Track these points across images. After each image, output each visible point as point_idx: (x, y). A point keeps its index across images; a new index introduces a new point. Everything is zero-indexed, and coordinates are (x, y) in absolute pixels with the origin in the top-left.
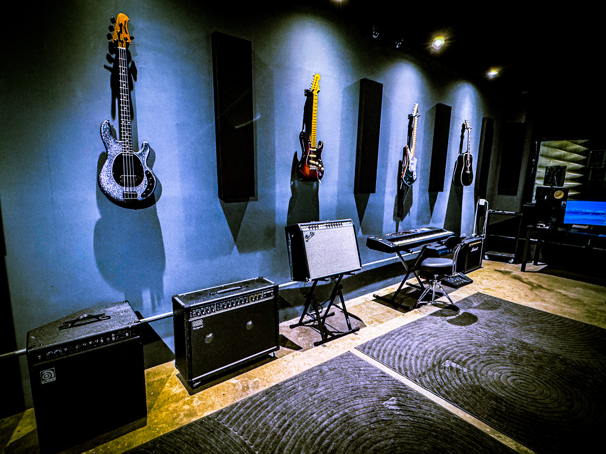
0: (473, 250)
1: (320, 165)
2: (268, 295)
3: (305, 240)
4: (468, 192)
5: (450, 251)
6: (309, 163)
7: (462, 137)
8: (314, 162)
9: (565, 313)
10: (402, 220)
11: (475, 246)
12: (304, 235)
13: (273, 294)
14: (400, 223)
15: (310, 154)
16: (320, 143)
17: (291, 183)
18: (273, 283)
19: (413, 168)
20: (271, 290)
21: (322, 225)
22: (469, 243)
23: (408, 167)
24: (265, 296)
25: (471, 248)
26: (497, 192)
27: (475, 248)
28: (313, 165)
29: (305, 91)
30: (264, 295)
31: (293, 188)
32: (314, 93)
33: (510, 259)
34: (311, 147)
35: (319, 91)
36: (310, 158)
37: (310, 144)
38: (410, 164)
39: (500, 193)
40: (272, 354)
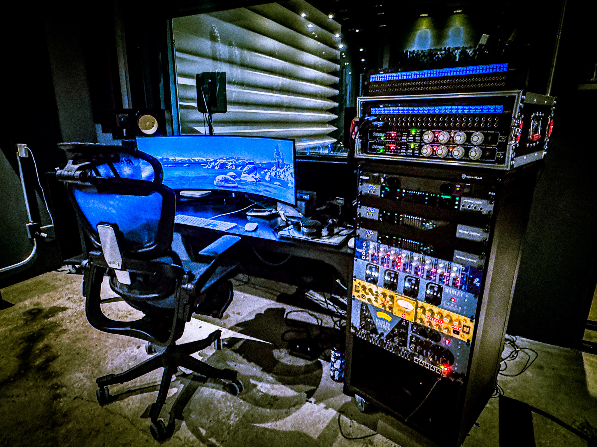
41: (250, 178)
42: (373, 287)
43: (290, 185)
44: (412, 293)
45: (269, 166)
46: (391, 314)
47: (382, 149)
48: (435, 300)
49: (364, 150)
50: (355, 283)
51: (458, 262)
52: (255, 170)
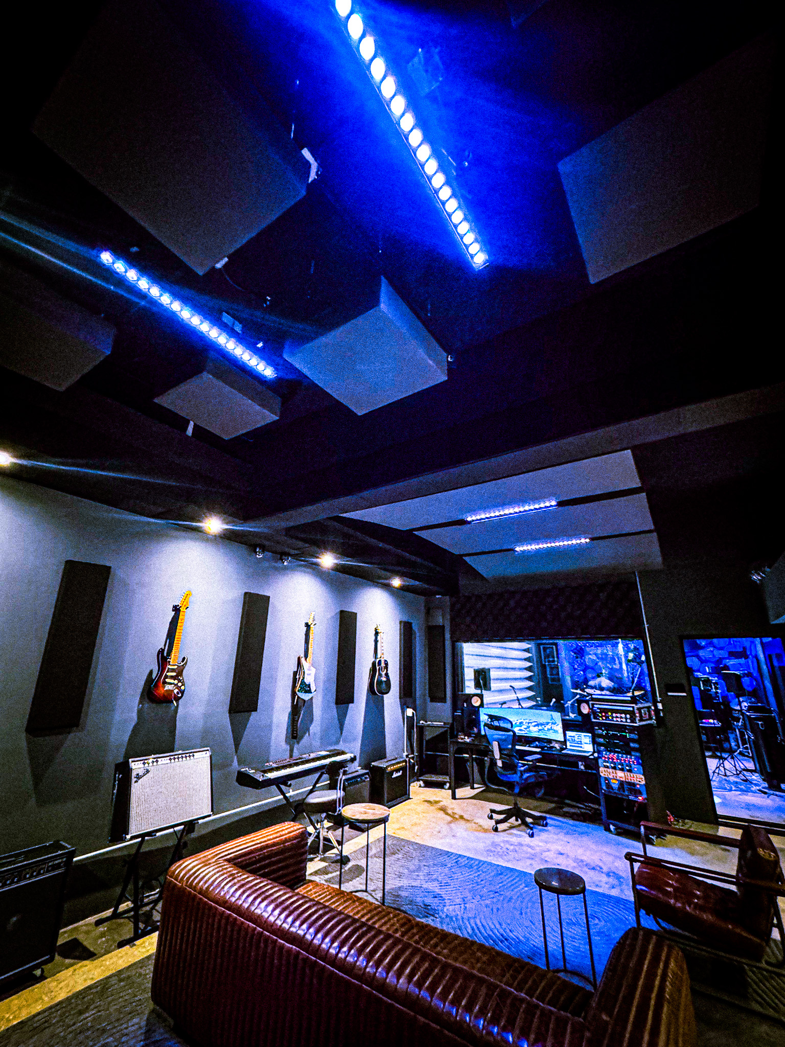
0: (395, 775)
1: (180, 684)
2: (57, 867)
3: (134, 780)
4: (391, 700)
5: (361, 779)
6: (164, 683)
7: (376, 641)
8: (172, 681)
9: (469, 849)
10: (298, 743)
11: (397, 771)
12: (134, 774)
13: (65, 866)
14: (296, 746)
15: (167, 672)
16: (184, 659)
17: (139, 706)
18: (69, 847)
19: (309, 679)
20: (62, 858)
21: (163, 759)
22: (387, 767)
23: (304, 678)
24: (50, 869)
25: (392, 773)
26: (428, 699)
27: (397, 772)
28: (171, 684)
29: (174, 607)
30: (48, 867)
31: (140, 712)
32: (181, 609)
33: (445, 783)
34: (169, 665)
35: (187, 608)
36: (166, 677)
37: (169, 662)
38: (306, 674)
39: (432, 701)
40: (38, 972)
41: (536, 729)
42: (608, 770)
43: (559, 732)
44: (622, 770)
45: (548, 723)
46: (618, 780)
47: (601, 719)
48: (630, 771)
49: (595, 718)
50: (600, 769)
51: (633, 756)
52: (537, 725)
